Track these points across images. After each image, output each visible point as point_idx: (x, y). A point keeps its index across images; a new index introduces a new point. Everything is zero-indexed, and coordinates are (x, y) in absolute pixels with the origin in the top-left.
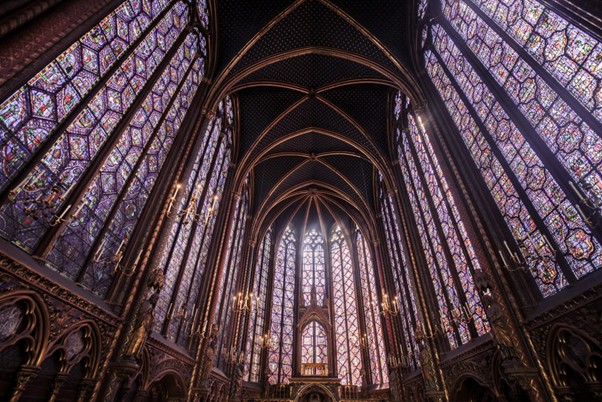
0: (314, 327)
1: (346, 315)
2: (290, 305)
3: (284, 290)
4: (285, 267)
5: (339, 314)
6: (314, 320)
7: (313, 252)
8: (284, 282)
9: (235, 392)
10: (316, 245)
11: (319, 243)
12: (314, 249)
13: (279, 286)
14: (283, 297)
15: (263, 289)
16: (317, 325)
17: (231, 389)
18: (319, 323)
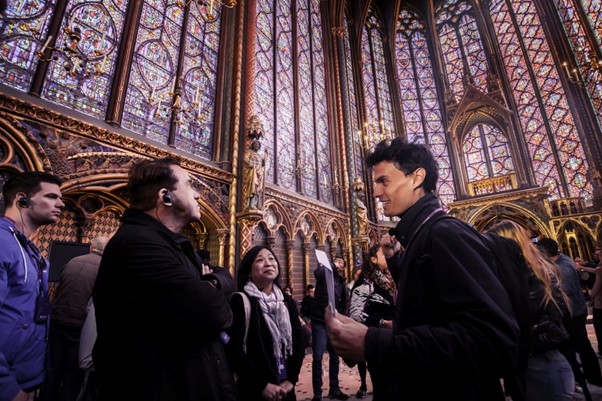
0: (482, 136)
1: (540, 99)
2: (434, 117)
3: (420, 99)
4: (414, 69)
5: (526, 101)
6: (479, 122)
7: (457, 30)
8: (418, 89)
9: (358, 229)
10: (460, 17)
11: (464, 13)
12: (456, 26)
13: (411, 96)
14: (421, 110)
15: (384, 105)
16: (487, 129)
17: (352, 227)
18: (489, 123)
